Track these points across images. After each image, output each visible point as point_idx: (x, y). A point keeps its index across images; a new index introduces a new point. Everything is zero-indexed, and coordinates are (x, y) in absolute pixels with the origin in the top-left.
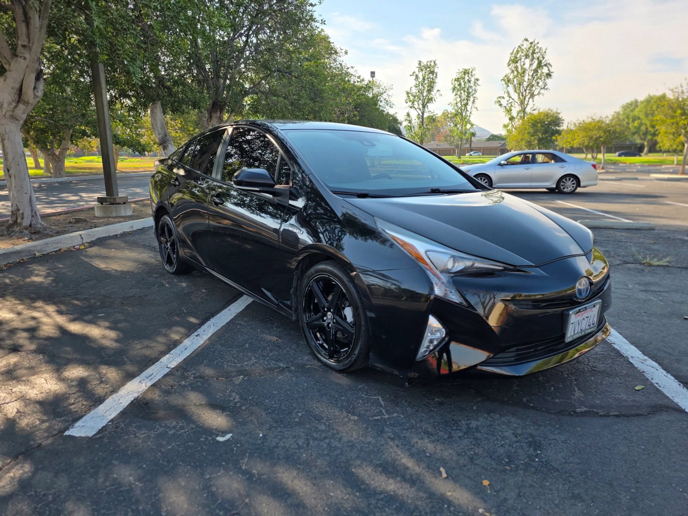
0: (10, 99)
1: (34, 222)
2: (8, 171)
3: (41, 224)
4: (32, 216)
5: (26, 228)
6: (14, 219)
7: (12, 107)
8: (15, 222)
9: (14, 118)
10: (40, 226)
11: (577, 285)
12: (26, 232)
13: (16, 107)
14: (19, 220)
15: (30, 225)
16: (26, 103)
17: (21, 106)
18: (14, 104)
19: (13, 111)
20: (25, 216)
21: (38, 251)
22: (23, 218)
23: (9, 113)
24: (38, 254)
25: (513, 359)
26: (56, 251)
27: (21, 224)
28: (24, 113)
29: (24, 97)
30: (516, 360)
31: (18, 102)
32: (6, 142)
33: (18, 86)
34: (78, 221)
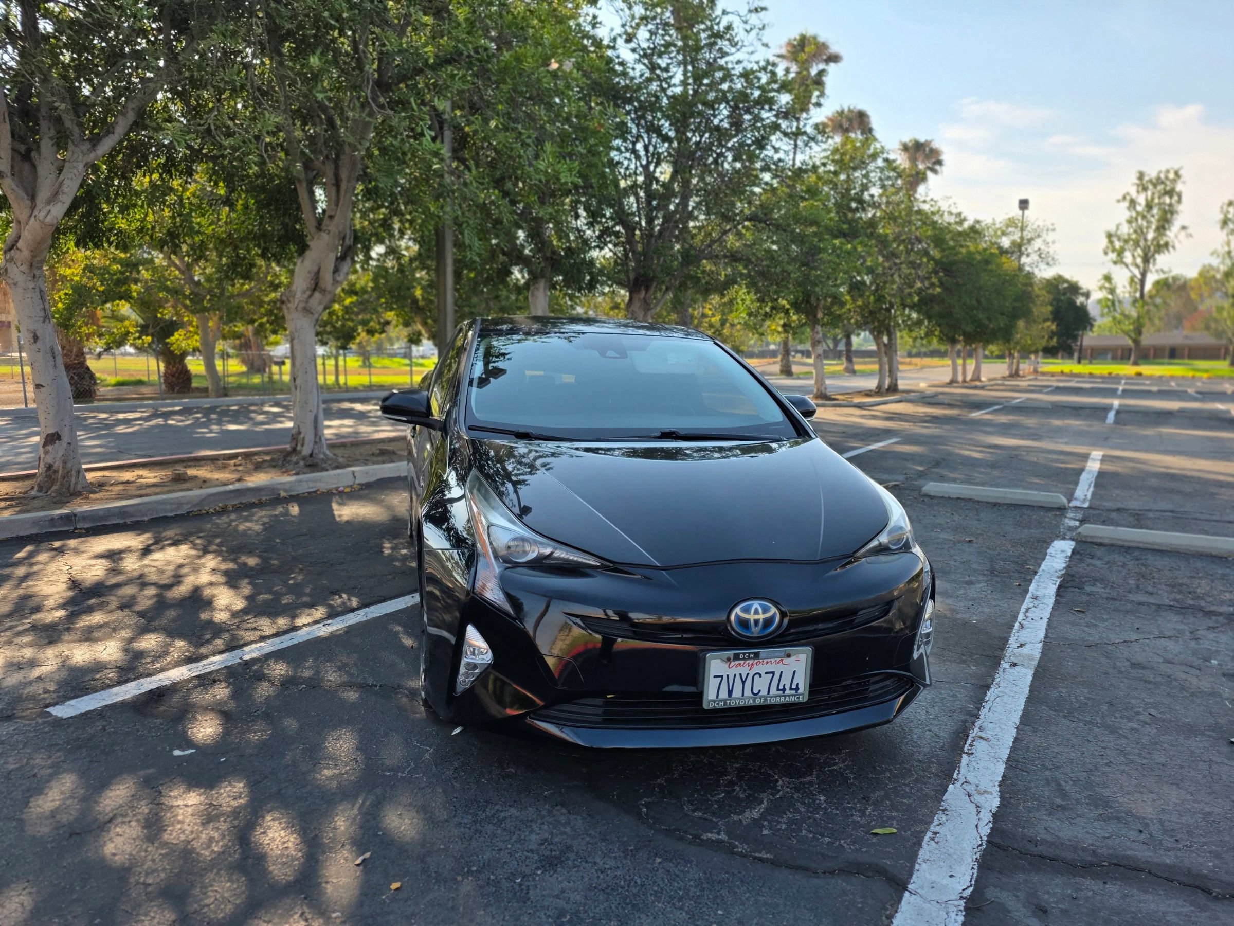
0: (305, 287)
1: (316, 451)
2: (295, 379)
3: (325, 454)
4: (316, 443)
5: (304, 458)
6: (293, 445)
7: (306, 296)
8: (294, 450)
9: (307, 311)
10: (322, 456)
11: (737, 610)
12: (302, 463)
13: (310, 296)
14: (299, 448)
15: (311, 455)
16: (324, 291)
17: (317, 295)
18: (308, 293)
19: (307, 302)
20: (306, 442)
21: (285, 491)
22: (303, 445)
23: (302, 305)
24: (283, 494)
25: (599, 719)
26: (309, 493)
27: (300, 452)
28: (320, 303)
29: (322, 284)
30: (605, 721)
31: (314, 290)
32: (295, 342)
33: (316, 269)
34: (383, 453)
